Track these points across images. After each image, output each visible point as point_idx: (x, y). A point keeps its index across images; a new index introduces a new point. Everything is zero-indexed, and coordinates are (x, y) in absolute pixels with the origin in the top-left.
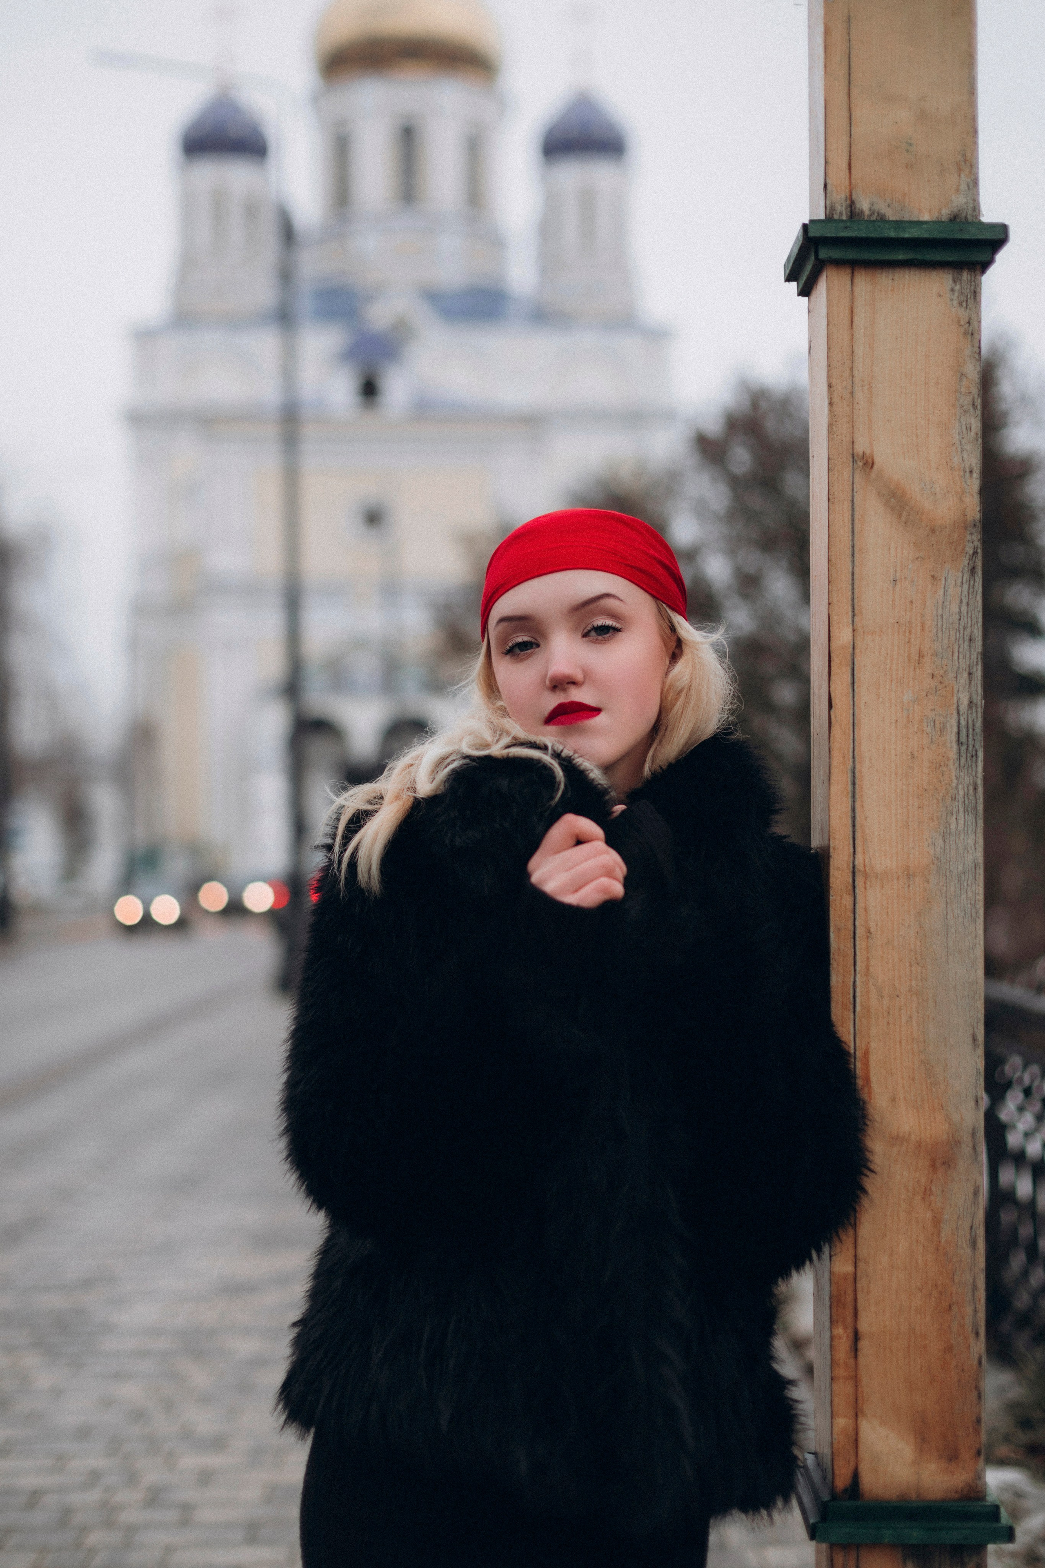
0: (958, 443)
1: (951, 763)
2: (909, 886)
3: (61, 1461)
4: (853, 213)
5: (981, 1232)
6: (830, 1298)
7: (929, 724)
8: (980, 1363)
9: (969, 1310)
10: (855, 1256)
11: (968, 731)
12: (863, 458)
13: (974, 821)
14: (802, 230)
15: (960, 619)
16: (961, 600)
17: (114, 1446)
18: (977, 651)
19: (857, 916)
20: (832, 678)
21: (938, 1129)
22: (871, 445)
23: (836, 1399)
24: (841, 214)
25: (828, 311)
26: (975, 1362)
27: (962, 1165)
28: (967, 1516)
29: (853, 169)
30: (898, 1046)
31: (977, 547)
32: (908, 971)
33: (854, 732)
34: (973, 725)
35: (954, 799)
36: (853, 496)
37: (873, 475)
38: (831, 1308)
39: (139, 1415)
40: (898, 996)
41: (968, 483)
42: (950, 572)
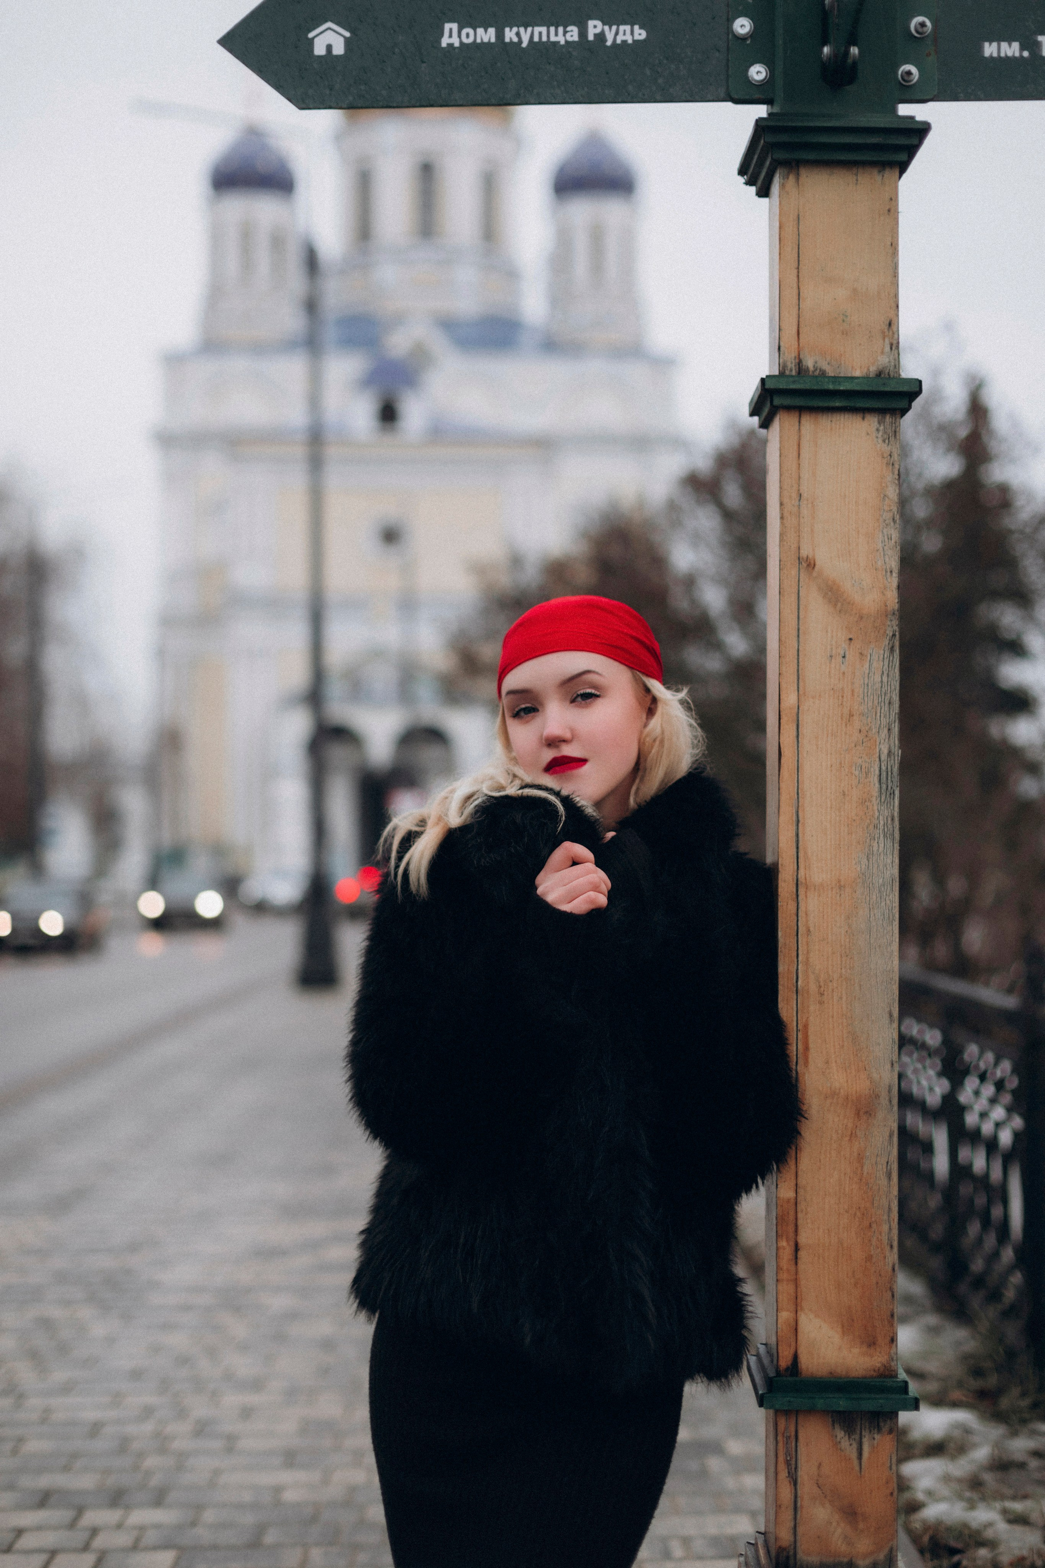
0: (881, 549)
1: (874, 799)
2: (840, 895)
3: (117, 1399)
4: (801, 370)
5: (895, 1167)
6: (776, 1218)
7: (857, 768)
8: (894, 1269)
9: (885, 1228)
10: (796, 1185)
11: (887, 774)
12: (807, 561)
13: (892, 844)
14: (760, 383)
15: (882, 687)
16: (883, 671)
17: (164, 1385)
18: (895, 712)
19: (800, 918)
20: (781, 731)
21: (861, 1086)
22: (814, 550)
23: (780, 1297)
24: (791, 370)
25: (780, 446)
26: (890, 1269)
27: (880, 1115)
28: (883, 1390)
29: (800, 335)
30: (830, 1020)
31: (896, 631)
32: (839, 962)
33: (798, 774)
34: (892, 770)
35: (876, 827)
36: (799, 591)
37: (815, 574)
38: (777, 1225)
39: (184, 1360)
40: (831, 981)
41: (889, 580)
42: (874, 650)
